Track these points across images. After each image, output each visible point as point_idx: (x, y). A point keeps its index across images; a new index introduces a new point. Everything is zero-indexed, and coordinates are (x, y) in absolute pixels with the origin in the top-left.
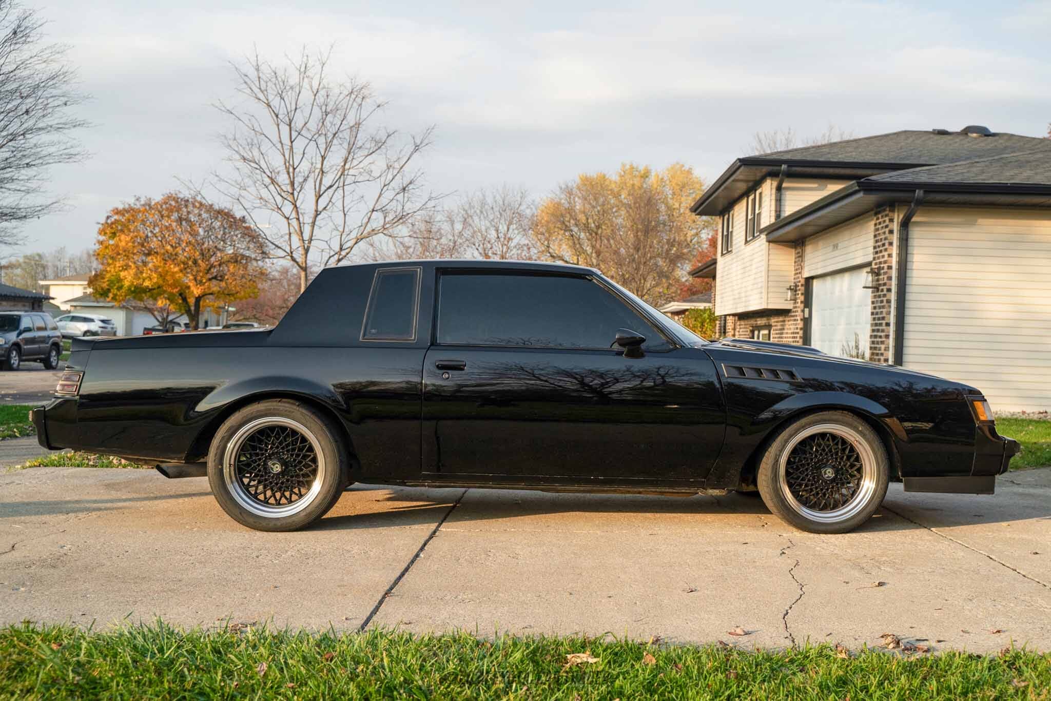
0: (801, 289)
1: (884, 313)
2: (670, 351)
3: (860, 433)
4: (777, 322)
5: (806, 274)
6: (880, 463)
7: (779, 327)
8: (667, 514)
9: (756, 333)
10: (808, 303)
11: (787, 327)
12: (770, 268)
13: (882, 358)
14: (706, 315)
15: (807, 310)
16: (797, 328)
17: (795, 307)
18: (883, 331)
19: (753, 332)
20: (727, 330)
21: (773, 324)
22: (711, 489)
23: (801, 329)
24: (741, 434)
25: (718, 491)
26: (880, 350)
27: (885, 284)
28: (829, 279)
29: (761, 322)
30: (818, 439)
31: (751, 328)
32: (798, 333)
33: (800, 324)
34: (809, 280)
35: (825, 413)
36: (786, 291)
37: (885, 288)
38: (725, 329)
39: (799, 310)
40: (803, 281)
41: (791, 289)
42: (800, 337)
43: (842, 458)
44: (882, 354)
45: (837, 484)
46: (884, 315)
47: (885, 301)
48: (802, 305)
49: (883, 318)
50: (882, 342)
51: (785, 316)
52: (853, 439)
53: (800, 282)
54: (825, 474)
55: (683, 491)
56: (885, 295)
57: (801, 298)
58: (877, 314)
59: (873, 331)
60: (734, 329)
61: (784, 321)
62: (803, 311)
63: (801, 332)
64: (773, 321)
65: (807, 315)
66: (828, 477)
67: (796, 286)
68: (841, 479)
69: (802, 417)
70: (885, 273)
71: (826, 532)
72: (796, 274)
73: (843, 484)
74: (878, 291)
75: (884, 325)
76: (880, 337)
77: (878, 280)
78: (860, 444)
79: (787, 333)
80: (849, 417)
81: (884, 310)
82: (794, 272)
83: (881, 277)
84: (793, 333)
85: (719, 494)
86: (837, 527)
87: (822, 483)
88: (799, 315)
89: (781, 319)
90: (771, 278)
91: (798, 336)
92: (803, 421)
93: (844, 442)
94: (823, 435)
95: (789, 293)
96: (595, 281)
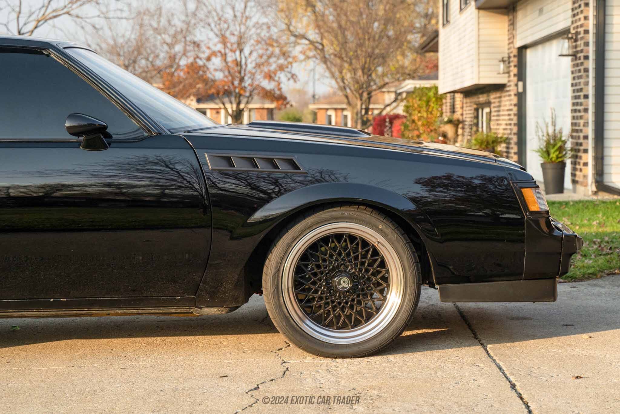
0: (514, 61)
1: (582, 84)
2: (144, 139)
3: (381, 232)
4: (495, 98)
5: (519, 43)
6: (407, 267)
7: (497, 104)
8: (183, 338)
9: (480, 111)
10: (521, 76)
11: (503, 103)
12: (482, 38)
13: (581, 135)
14: (431, 94)
15: (520, 84)
16: (511, 105)
17: (509, 81)
18: (581, 104)
19: (477, 110)
20: (456, 110)
21: (492, 101)
22: (207, 307)
23: (515, 105)
24: (232, 238)
25: (215, 309)
26: (579, 126)
27: (582, 51)
28: (540, 48)
29: (482, 98)
30: (333, 242)
31: (475, 106)
32: (511, 110)
33: (515, 100)
34: (522, 49)
35: (335, 209)
36: (498, 63)
37: (581, 55)
38: (454, 108)
39: (512, 84)
40: (515, 52)
41: (503, 61)
42: (515, 115)
43: (363, 264)
44: (581, 131)
45: (358, 296)
46: (582, 86)
47: (582, 70)
48: (515, 79)
49: (581, 90)
50: (581, 117)
51: (502, 93)
52: (374, 240)
53: (512, 52)
54: (339, 284)
55: (173, 311)
56: (582, 64)
57: (514, 70)
58: (576, 85)
59: (574, 104)
60: (462, 108)
61: (500, 97)
62: (517, 85)
63: (515, 109)
64: (493, 96)
65: (521, 90)
66: (343, 288)
67: (509, 57)
68: (363, 290)
69: (309, 215)
70: (582, 38)
71: (343, 356)
72: (509, 44)
73: (365, 295)
74: (576, 59)
75: (582, 97)
76: (579, 111)
77: (576, 47)
78: (383, 245)
79: (503, 110)
80: (366, 214)
81: (582, 81)
82: (507, 42)
83: (579, 43)
84: (509, 110)
85: (218, 313)
86: (356, 349)
87: (339, 296)
88: (512, 90)
89: (498, 95)
90: (482, 50)
91: (512, 113)
92: (310, 220)
93: (365, 243)
94: (339, 237)
95: (502, 65)
96: (52, 56)
